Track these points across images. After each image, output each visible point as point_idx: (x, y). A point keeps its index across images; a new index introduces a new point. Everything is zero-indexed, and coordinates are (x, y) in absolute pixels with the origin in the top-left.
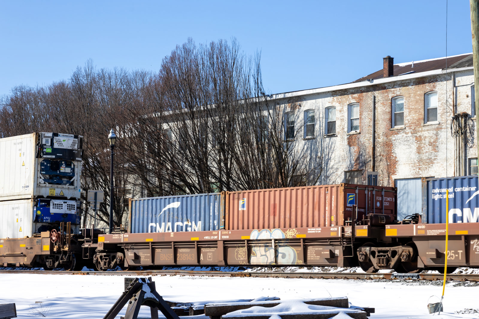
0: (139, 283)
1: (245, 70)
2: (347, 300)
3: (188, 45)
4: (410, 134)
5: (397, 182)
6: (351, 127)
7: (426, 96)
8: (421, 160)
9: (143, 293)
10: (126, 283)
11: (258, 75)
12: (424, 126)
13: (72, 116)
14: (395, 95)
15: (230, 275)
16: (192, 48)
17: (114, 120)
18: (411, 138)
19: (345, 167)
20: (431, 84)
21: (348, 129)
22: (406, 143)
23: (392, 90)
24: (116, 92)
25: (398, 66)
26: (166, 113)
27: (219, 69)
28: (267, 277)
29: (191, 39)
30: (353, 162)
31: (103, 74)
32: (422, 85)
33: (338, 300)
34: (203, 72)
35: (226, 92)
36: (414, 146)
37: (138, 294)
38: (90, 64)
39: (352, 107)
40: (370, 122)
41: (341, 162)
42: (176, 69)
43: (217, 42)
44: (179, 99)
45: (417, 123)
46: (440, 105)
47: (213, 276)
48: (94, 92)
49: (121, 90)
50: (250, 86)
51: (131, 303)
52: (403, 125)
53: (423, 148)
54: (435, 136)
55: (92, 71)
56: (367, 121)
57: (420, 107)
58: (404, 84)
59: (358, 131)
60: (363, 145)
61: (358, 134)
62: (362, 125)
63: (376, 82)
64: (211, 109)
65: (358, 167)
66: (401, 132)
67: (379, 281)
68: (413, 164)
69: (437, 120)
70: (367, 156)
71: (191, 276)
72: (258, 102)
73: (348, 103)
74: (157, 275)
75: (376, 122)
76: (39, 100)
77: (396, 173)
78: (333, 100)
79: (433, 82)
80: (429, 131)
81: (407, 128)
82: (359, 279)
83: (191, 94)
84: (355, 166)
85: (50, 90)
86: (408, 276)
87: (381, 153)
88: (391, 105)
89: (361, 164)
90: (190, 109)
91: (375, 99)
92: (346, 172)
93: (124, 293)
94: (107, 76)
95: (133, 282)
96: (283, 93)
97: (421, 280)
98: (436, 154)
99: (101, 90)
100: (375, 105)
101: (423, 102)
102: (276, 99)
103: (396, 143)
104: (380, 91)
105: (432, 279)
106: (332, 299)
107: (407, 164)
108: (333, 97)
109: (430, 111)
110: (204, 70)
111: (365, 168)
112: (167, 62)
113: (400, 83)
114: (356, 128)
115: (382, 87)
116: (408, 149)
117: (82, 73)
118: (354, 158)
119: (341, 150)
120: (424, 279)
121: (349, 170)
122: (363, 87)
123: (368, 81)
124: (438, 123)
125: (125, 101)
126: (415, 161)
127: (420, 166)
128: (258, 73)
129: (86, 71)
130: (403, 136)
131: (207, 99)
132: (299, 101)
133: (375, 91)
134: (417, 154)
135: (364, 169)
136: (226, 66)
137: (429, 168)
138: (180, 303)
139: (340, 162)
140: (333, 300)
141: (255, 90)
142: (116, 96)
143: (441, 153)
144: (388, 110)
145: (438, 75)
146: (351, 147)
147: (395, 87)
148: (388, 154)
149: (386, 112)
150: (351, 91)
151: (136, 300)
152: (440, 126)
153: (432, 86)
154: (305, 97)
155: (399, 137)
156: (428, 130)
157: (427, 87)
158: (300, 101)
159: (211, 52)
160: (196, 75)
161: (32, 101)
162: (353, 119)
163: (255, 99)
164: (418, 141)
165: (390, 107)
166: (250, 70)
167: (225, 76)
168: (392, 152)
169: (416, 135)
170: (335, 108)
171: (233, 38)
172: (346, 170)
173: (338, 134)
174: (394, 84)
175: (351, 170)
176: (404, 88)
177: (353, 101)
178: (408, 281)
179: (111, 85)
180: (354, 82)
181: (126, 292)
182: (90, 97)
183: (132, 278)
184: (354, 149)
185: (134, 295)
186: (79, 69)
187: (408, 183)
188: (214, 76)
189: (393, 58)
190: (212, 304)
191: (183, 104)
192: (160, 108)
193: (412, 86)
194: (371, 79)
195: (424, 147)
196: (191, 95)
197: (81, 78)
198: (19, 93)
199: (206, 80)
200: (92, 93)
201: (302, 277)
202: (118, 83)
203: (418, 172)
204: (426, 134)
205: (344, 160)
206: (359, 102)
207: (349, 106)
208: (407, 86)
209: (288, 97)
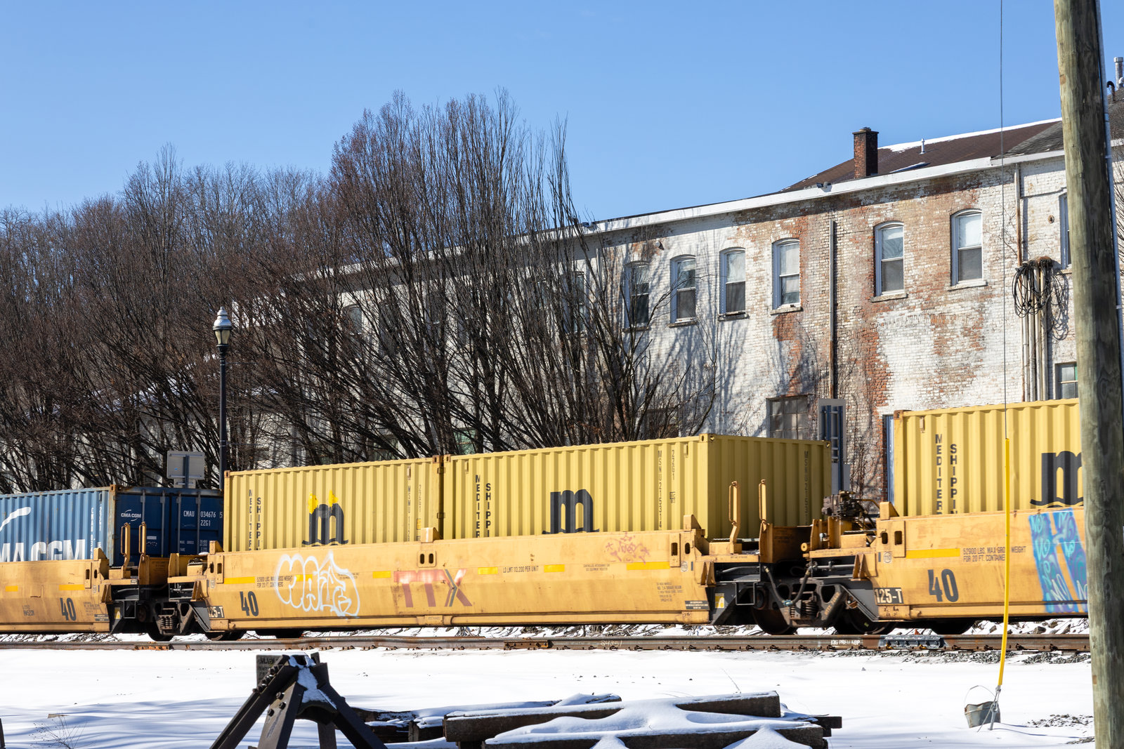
0: (290, 666)
1: (529, 163)
4: (918, 310)
6: (782, 296)
7: (953, 219)
8: (944, 370)
9: (300, 689)
10: (259, 668)
11: (560, 177)
12: (950, 291)
13: (129, 277)
14: (883, 219)
15: (503, 645)
16: (404, 117)
18: (921, 319)
19: (767, 388)
20: (966, 192)
21: (773, 300)
22: (909, 331)
23: (876, 207)
27: (468, 163)
30: (786, 377)
32: (944, 195)
33: (754, 699)
34: (432, 171)
35: (487, 217)
36: (929, 339)
37: (288, 693)
39: (783, 249)
40: (824, 283)
41: (758, 378)
42: (366, 167)
45: (934, 283)
46: (987, 241)
48: (179, 223)
49: (242, 215)
50: (542, 201)
51: (271, 713)
52: (903, 288)
53: (948, 342)
54: (977, 313)
56: (818, 280)
57: (940, 247)
58: (902, 193)
59: (797, 305)
60: (810, 336)
61: (797, 311)
62: (807, 290)
63: (838, 188)
65: (798, 388)
66: (898, 306)
68: (925, 380)
69: (980, 276)
70: (820, 363)
72: (561, 241)
73: (773, 240)
74: (331, 648)
75: (839, 284)
76: (50, 242)
77: (886, 401)
78: (739, 233)
79: (970, 187)
80: (963, 303)
81: (911, 295)
82: (806, 649)
83: (404, 224)
84: (791, 386)
86: (919, 643)
87: (850, 355)
88: (874, 244)
89: (805, 383)
90: (404, 260)
91: (835, 230)
92: (770, 402)
95: (276, 665)
97: (949, 650)
98: (979, 354)
99: (197, 216)
100: (835, 242)
101: (949, 234)
102: (604, 234)
103: (887, 331)
104: (847, 211)
105: (975, 648)
107: (911, 379)
108: (739, 225)
109: (965, 255)
110: (434, 166)
111: (816, 391)
113: (894, 190)
114: (792, 298)
115: (851, 201)
116: (913, 346)
118: (789, 367)
119: (758, 348)
120: (955, 648)
121: (778, 396)
122: (807, 200)
123: (819, 187)
124: (984, 284)
125: (250, 242)
126: (932, 371)
127: (943, 385)
128: (562, 172)
129: (158, 173)
130: (901, 315)
131: (442, 235)
132: (658, 237)
133: (834, 210)
134: (936, 355)
135: (813, 392)
136: (485, 157)
137: (964, 389)
139: (755, 376)
140: (744, 700)
141: (554, 210)
142: (230, 231)
143: (991, 353)
144: (868, 254)
145: (982, 171)
146: (782, 343)
147: (882, 200)
148: (867, 358)
149: (861, 260)
150: (780, 211)
151: (283, 707)
152: (988, 291)
153: (968, 196)
154: (672, 227)
155: (894, 317)
156: (960, 300)
157: (958, 199)
158: (661, 236)
159: (450, 125)
161: (33, 244)
162: (785, 277)
163: (554, 233)
164: (936, 327)
165: (871, 247)
166: (541, 163)
167: (484, 180)
168: (878, 351)
169: (931, 311)
170: (744, 251)
172: (772, 396)
173: (752, 313)
174: (879, 195)
175: (782, 396)
176: (904, 202)
177: (784, 235)
178: (917, 652)
181: (261, 689)
182: (170, 233)
183: (275, 656)
184: (789, 347)
185: (278, 695)
188: (459, 179)
190: (462, 713)
193: (922, 197)
194: (825, 183)
195: (952, 340)
196: (405, 227)
197: (148, 190)
200: (175, 224)
201: (671, 648)
203: (939, 397)
204: (955, 309)
205: (764, 372)
206: (799, 236)
207: (775, 246)
208: (910, 197)
209: (632, 228)
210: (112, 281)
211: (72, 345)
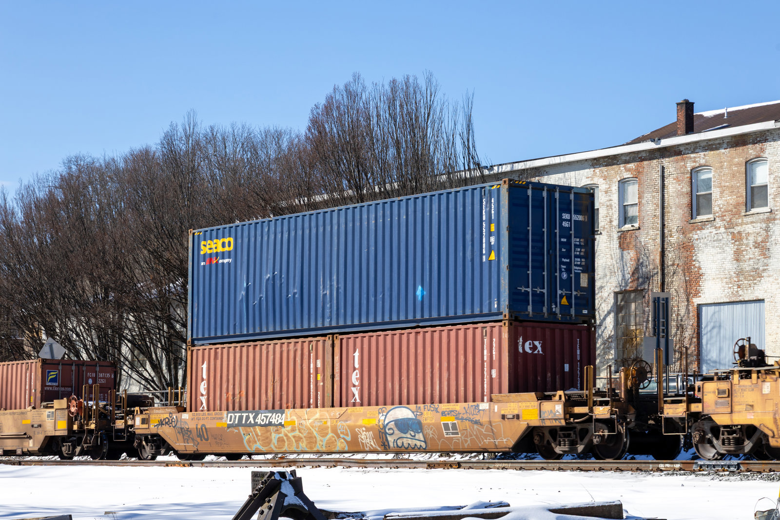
0: (275, 479)
1: (446, 124)
2: (620, 506)
3: (354, 86)
4: (722, 230)
5: (702, 309)
6: (625, 218)
7: (748, 165)
8: (740, 272)
9: (282, 496)
10: (253, 480)
11: (468, 133)
12: (745, 216)
13: (163, 203)
14: (698, 165)
15: (426, 465)
16: (360, 90)
17: (233, 210)
18: (725, 235)
19: (614, 284)
20: (757, 145)
21: (619, 222)
22: (716, 244)
23: (692, 155)
24: (235, 165)
25: (701, 116)
26: (318, 198)
27: (404, 123)
28: (487, 469)
29: (357, 75)
30: (628, 276)
31: (213, 134)
32: (741, 148)
33: (605, 506)
34: (378, 129)
35: (416, 162)
36: (730, 250)
37: (274, 498)
38: (192, 118)
39: (626, 185)
40: (656, 210)
41: (608, 277)
42: (333, 126)
43: (400, 79)
44: (339, 174)
45: (734, 210)
46: (772, 181)
47: (398, 468)
48: (199, 165)
49: (242, 159)
50: (455, 151)
51: (262, 513)
52: (711, 214)
53: (744, 253)
54: (764, 232)
55: (196, 129)
56: (651, 207)
57: (738, 184)
58: (711, 146)
59: (636, 225)
60: (645, 247)
61: (636, 230)
62: (643, 214)
63: (665, 142)
64: (392, 191)
65: (635, 284)
66: (708, 226)
67: (673, 474)
68: (727, 279)
69: (767, 205)
70: (651, 267)
71: (361, 468)
72: (468, 179)
73: (619, 179)
74: (304, 466)
75: (666, 210)
76: (108, 178)
77: (699, 294)
78: (595, 174)
79: (760, 142)
80: (754, 224)
81: (717, 219)
82: (641, 470)
83: (358, 166)
84: (631, 282)
85: (126, 161)
86: (722, 466)
87: (674, 261)
88: (691, 182)
89: (641, 280)
90: (357, 191)
91: (663, 172)
92: (616, 294)
93: (250, 496)
94: (220, 138)
95: (265, 478)
96: (510, 163)
97: (743, 472)
98: (765, 261)
99: (211, 160)
100: (663, 181)
101: (744, 175)
102: (498, 174)
103: (700, 244)
104: (671, 159)
105: (762, 470)
106: (596, 505)
107: (717, 278)
108: (595, 168)
109: (756, 190)
110: (380, 126)
111: (649, 286)
112: (318, 114)
113: (705, 144)
114: (633, 220)
115: (675, 151)
116: (719, 255)
117: (179, 134)
118: (629, 269)
119: (608, 256)
120: (748, 470)
121: (621, 289)
122: (643, 151)
123: (652, 141)
124: (769, 210)
125: (249, 178)
126: (732, 273)
127: (740, 282)
128: (469, 130)
129: (185, 130)
130: (710, 232)
131: (384, 174)
132: (537, 176)
133: (663, 158)
134: (735, 261)
135: (646, 288)
136: (415, 120)
137: (755, 286)
138: (344, 513)
139: (605, 275)
140: (597, 507)
141: (464, 158)
142: (235, 171)
143: (774, 260)
144: (686, 189)
145: (768, 131)
146: (625, 252)
147: (697, 151)
148: (686, 263)
149: (682, 193)
150: (624, 158)
151: (270, 508)
152: (772, 216)
153: (758, 148)
154: (547, 169)
155: (705, 234)
156: (752, 222)
157: (751, 151)
158: (539, 176)
159: (392, 96)
160: (367, 134)
161: (96, 180)
162: (627, 205)
163: (463, 173)
164: (736, 241)
165: (689, 184)
166: (455, 124)
167: (415, 136)
168: (694, 259)
169: (732, 230)
170: (598, 187)
171: (428, 74)
172: (617, 290)
173: (603, 230)
174: (695, 147)
175: (625, 290)
176: (712, 152)
177: (627, 175)
178: (721, 473)
179: (226, 152)
180: (628, 144)
181: (255, 495)
182: (192, 173)
183: (265, 472)
184: (630, 255)
185: (267, 499)
186: (173, 127)
187: (719, 311)
188: (397, 135)
189: (693, 104)
190: (397, 514)
191: (345, 182)
192: (308, 189)
193: (725, 149)
194: (656, 139)
195: (747, 250)
196: (358, 168)
197: (177, 142)
198: (74, 168)
199: (383, 143)
200: (196, 166)
201: (545, 469)
202: (238, 150)
203: (737, 292)
204: (749, 228)
205: (613, 273)
206: (637, 176)
207: (620, 183)
208: (717, 149)
209: (519, 170)
210: (151, 206)
211: (123, 251)
